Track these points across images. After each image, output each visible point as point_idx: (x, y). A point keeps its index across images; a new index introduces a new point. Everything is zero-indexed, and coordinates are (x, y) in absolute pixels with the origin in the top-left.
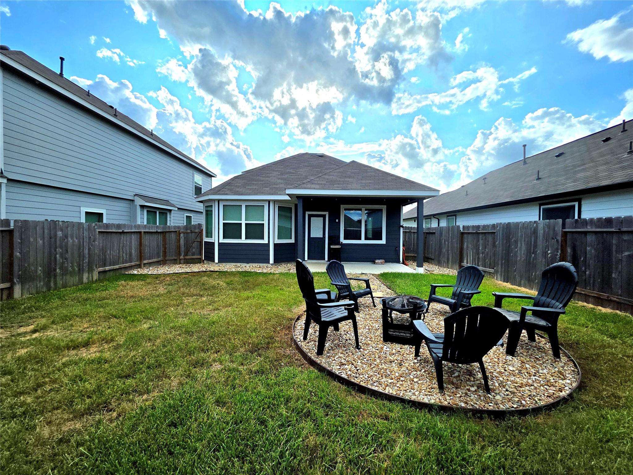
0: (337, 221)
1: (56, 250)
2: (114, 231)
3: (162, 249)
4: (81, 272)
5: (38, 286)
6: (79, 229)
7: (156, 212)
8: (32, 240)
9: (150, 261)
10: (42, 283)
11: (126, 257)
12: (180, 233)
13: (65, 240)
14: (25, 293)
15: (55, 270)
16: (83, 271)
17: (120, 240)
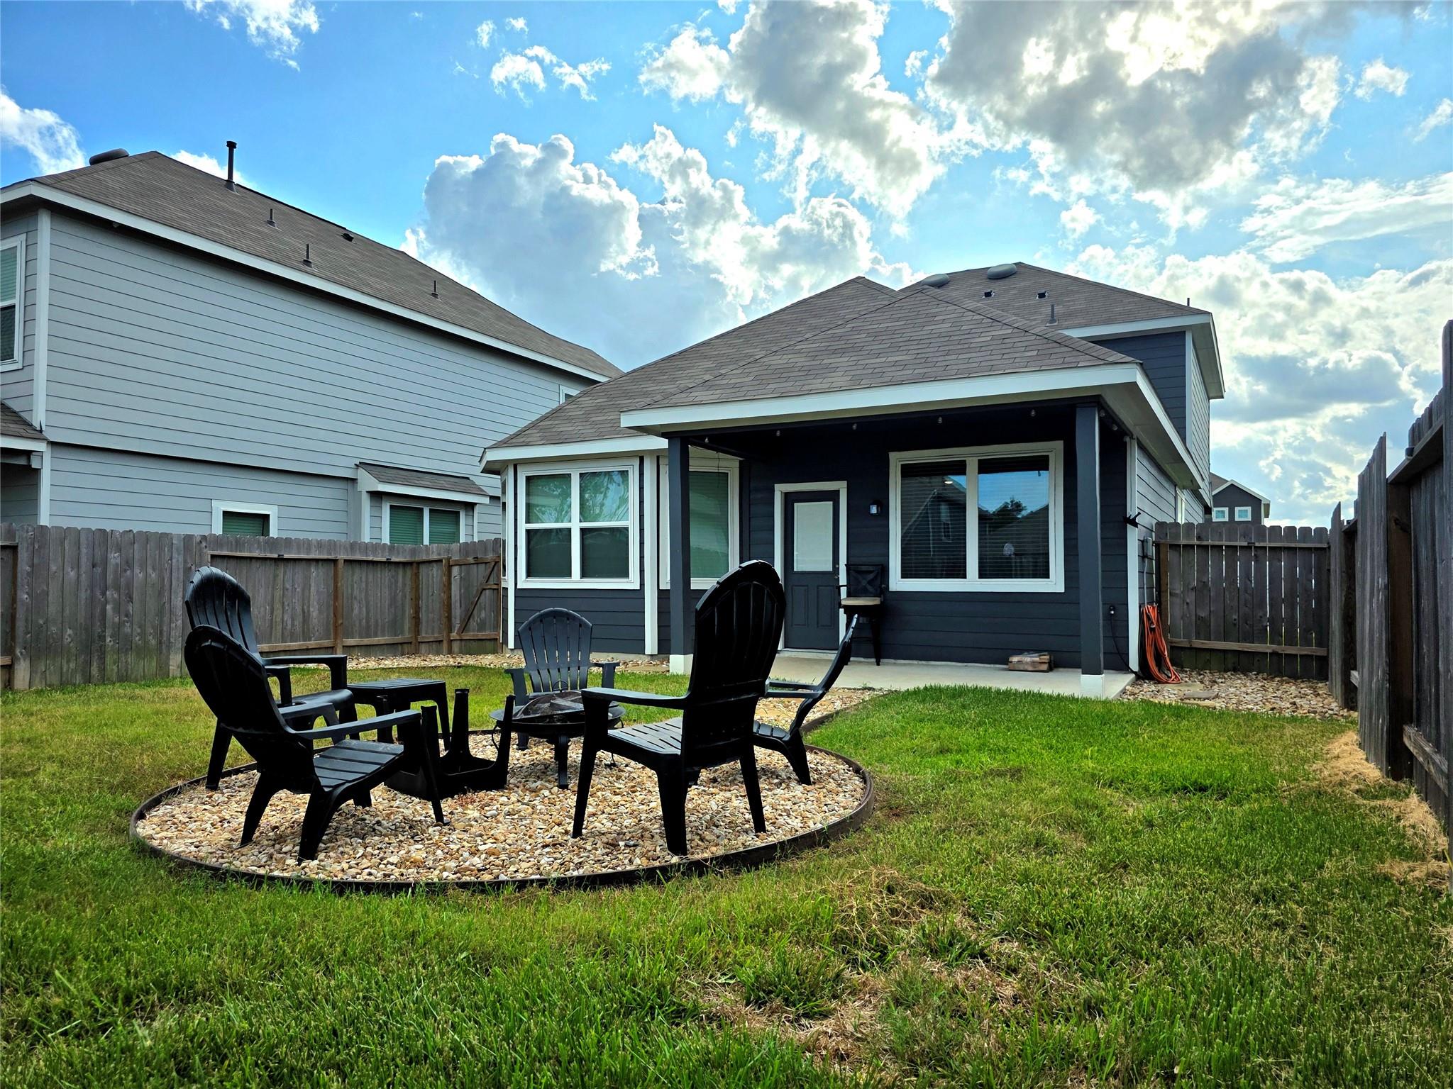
0: (874, 510)
1: (104, 594)
2: (256, 554)
3: (409, 611)
4: (164, 651)
5: (65, 670)
6: (160, 548)
7: (421, 510)
8: (53, 568)
9: (366, 641)
10: (72, 665)
11: (293, 625)
12: (450, 567)
13: (125, 571)
14: (37, 680)
15: (102, 638)
16: (169, 648)
17: (275, 580)
